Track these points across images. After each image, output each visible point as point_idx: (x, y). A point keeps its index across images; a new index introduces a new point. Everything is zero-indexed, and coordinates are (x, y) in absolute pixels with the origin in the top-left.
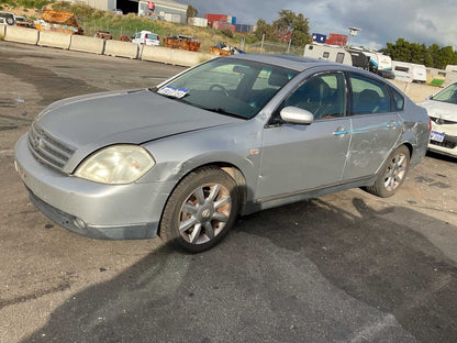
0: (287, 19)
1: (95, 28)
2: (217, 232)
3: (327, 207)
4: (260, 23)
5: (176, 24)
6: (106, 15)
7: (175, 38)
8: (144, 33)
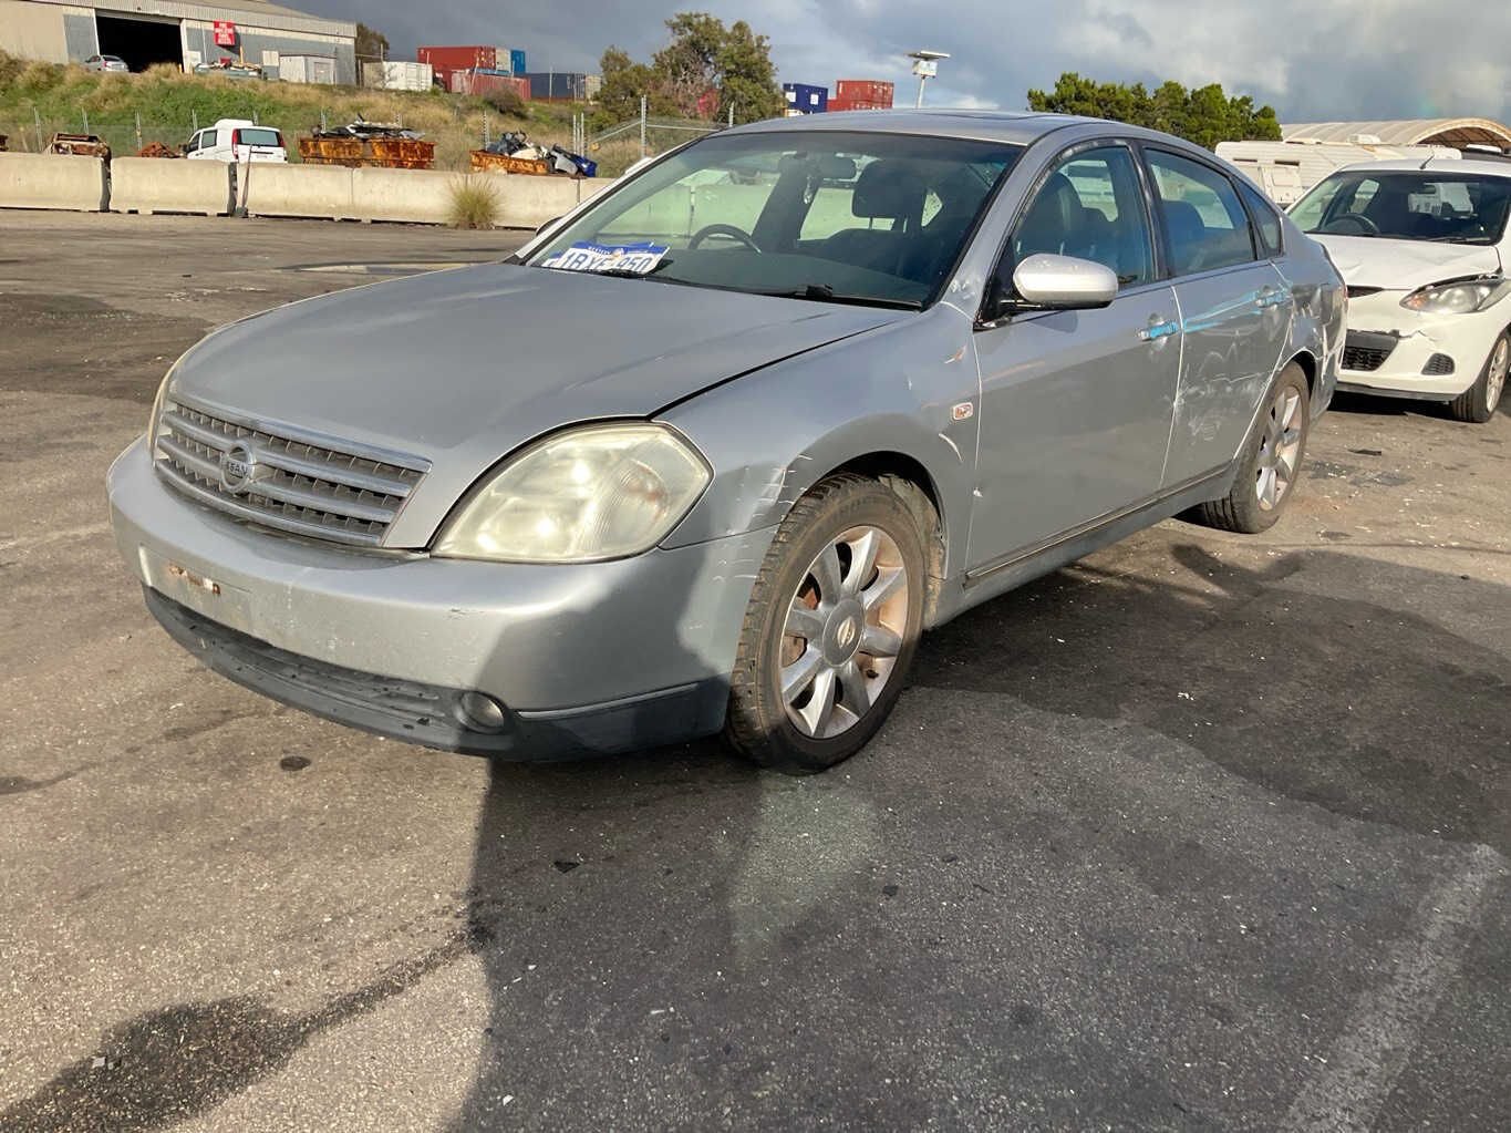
0: (699, 43)
1: (37, 128)
2: (874, 690)
3: (1116, 583)
4: (613, 61)
5: (324, 87)
6: (70, 77)
7: (343, 134)
8: (226, 127)
